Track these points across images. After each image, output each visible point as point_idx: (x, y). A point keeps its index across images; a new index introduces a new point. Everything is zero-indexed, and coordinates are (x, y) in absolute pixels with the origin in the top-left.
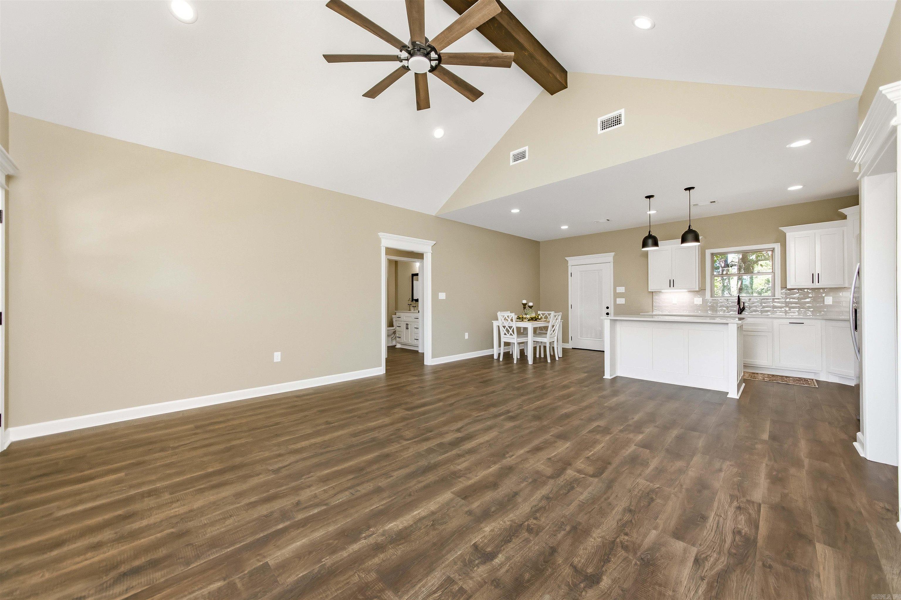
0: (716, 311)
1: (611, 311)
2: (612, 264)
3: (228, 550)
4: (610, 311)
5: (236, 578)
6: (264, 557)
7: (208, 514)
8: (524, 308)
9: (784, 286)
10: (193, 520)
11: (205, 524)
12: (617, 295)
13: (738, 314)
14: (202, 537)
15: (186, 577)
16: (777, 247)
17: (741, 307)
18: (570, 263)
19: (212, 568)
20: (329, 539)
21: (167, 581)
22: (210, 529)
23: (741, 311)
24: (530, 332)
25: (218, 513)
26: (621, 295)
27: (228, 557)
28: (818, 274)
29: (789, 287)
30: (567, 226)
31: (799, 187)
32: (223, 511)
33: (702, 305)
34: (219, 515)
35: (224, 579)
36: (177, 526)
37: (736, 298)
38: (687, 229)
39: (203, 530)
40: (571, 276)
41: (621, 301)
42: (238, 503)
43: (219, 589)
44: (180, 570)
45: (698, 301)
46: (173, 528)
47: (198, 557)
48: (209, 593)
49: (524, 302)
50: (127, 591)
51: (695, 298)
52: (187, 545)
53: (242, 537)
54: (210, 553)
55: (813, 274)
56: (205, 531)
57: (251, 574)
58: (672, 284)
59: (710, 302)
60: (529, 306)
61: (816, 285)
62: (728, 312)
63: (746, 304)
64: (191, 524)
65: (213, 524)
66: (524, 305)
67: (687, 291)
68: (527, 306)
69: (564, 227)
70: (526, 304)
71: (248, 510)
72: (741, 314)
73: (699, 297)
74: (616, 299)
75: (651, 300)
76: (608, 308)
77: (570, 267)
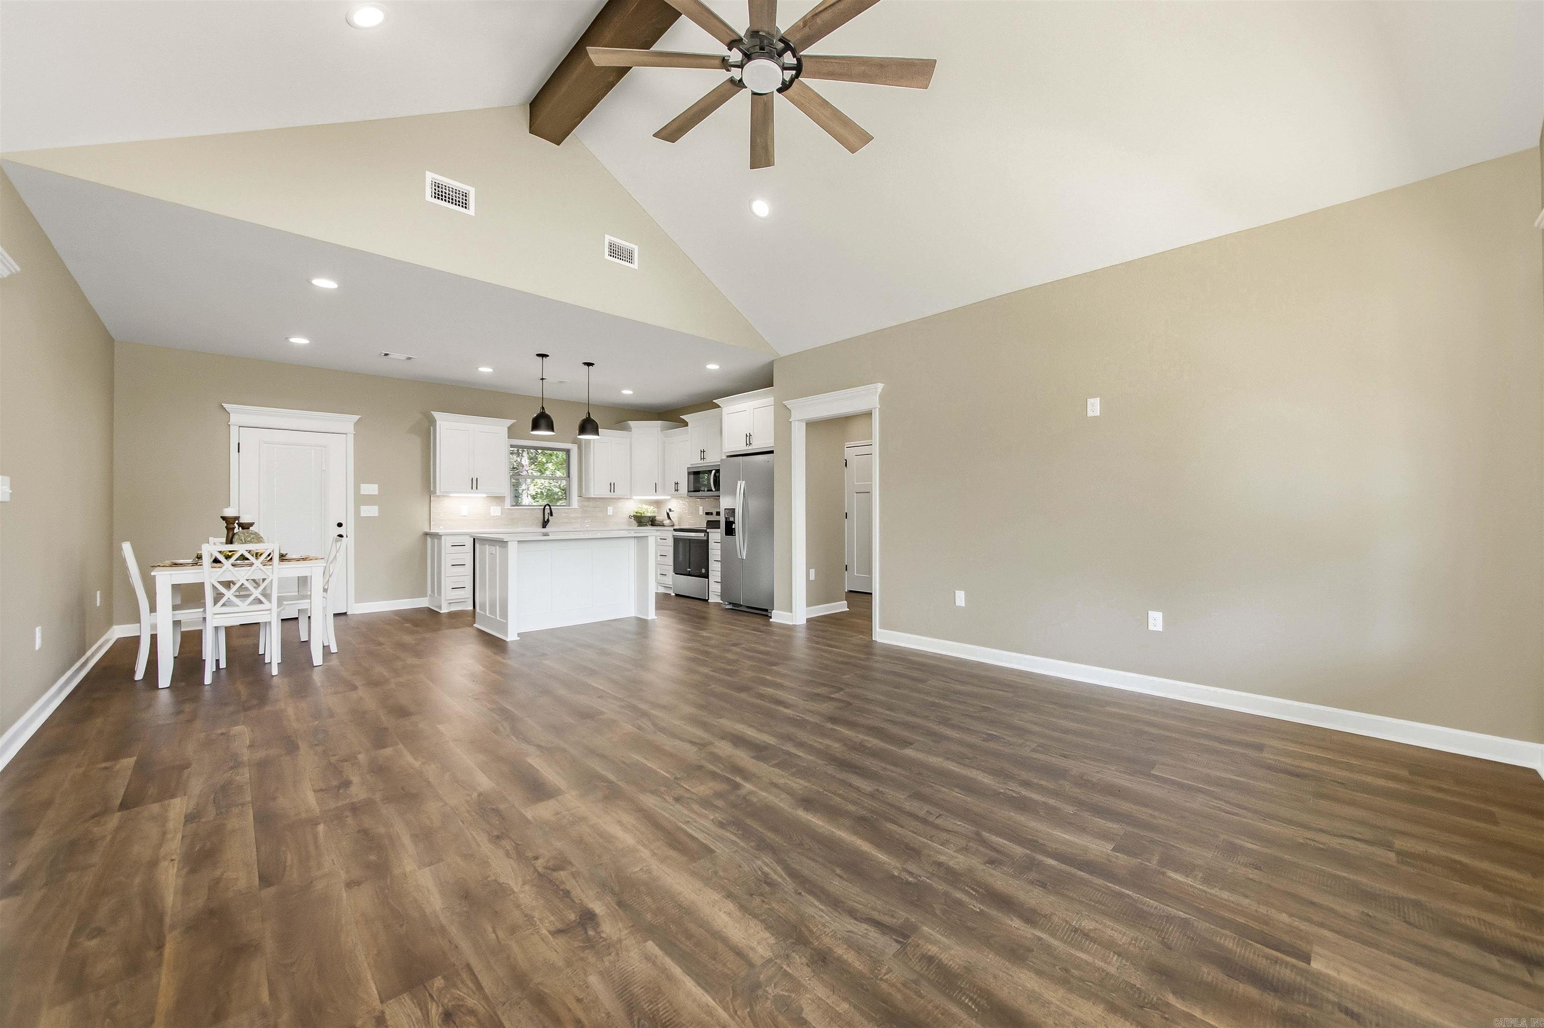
1: (349, 529)
2: (351, 437)
3: (1131, 893)
4: (346, 530)
5: (1153, 864)
6: (1108, 855)
7: (1098, 969)
9: (580, 495)
10: (1127, 983)
11: (1119, 955)
12: (361, 500)
13: (543, 527)
14: (1142, 939)
15: (1200, 911)
16: (574, 448)
18: (234, 419)
19: (1166, 893)
20: (1041, 816)
21: (1223, 928)
22: (1121, 940)
23: (545, 524)
25: (1084, 956)
26: (369, 500)
27: (1138, 888)
28: (614, 483)
30: (308, 340)
31: (630, 392)
32: (1073, 951)
33: (501, 517)
34: (1087, 952)
35: (1164, 873)
36: (1159, 999)
39: (1132, 948)
40: (239, 452)
41: (370, 511)
42: (1040, 939)
43: (1175, 871)
44: (1201, 925)
45: (496, 510)
46: (1168, 1005)
47: (1169, 919)
48: (1187, 876)
50: (1276, 961)
51: (491, 507)
52: (1170, 948)
53: (1099, 891)
54: (1152, 910)
55: (610, 483)
56: (1130, 944)
57: (1135, 855)
58: (475, 484)
64: (1138, 979)
65: (1110, 945)
67: (485, 495)
69: (299, 341)
71: (1045, 916)
73: (498, 506)
74: (360, 507)
75: (427, 509)
76: (340, 525)
77: (234, 430)
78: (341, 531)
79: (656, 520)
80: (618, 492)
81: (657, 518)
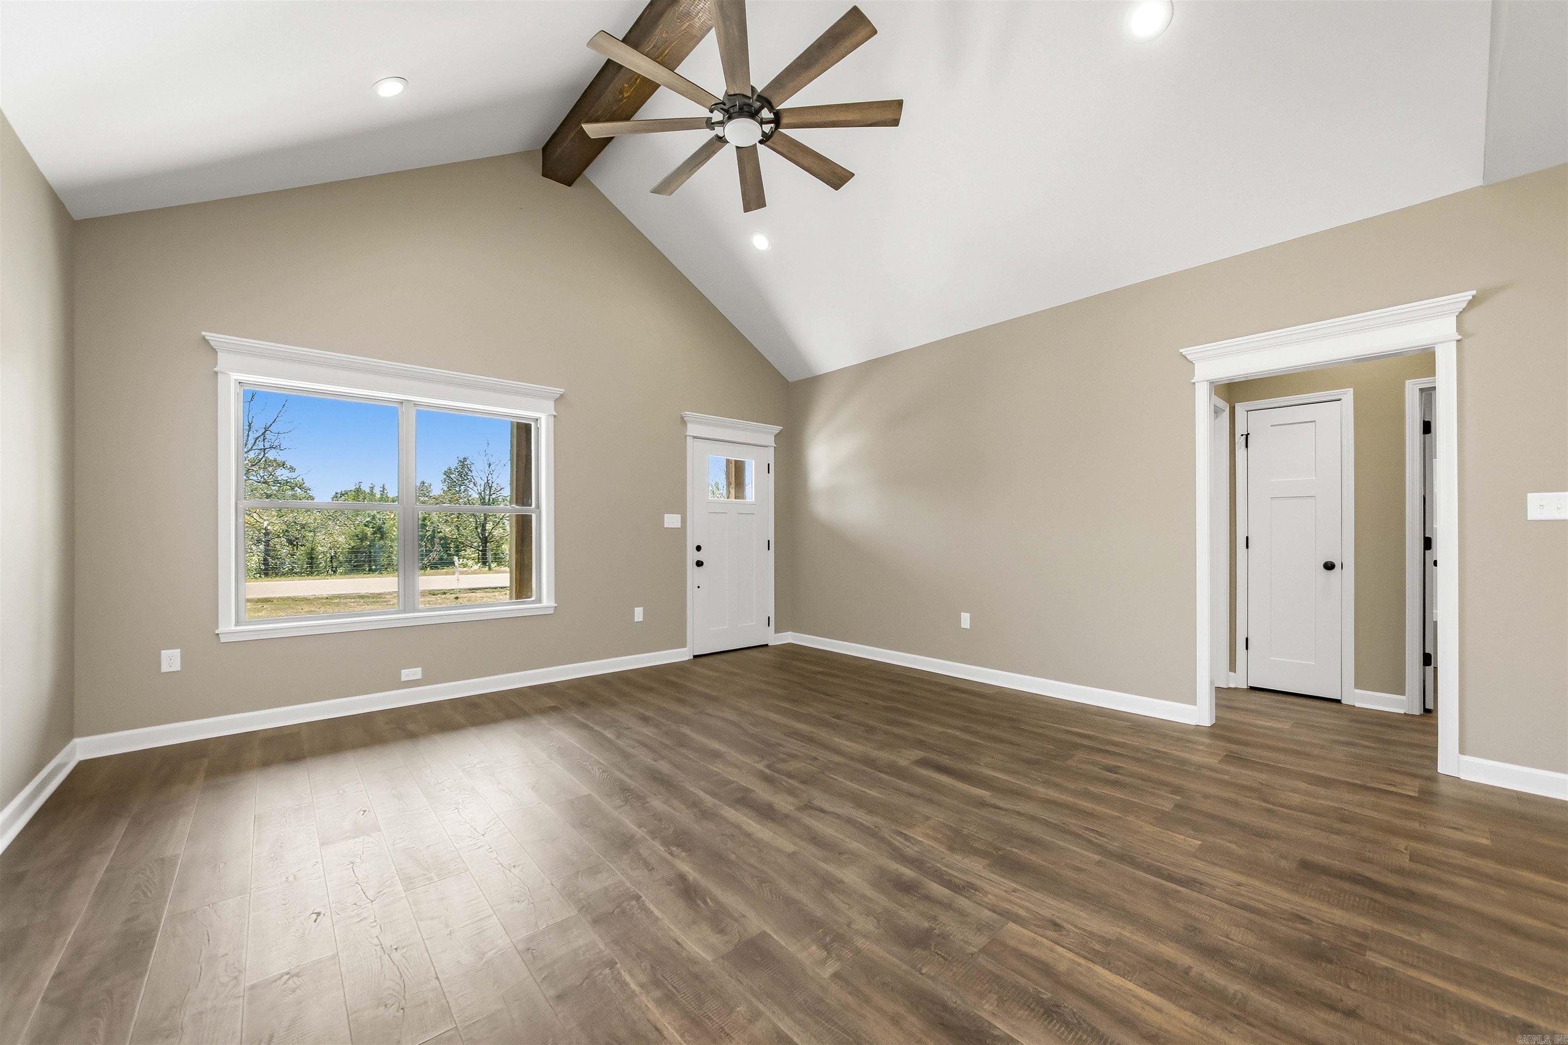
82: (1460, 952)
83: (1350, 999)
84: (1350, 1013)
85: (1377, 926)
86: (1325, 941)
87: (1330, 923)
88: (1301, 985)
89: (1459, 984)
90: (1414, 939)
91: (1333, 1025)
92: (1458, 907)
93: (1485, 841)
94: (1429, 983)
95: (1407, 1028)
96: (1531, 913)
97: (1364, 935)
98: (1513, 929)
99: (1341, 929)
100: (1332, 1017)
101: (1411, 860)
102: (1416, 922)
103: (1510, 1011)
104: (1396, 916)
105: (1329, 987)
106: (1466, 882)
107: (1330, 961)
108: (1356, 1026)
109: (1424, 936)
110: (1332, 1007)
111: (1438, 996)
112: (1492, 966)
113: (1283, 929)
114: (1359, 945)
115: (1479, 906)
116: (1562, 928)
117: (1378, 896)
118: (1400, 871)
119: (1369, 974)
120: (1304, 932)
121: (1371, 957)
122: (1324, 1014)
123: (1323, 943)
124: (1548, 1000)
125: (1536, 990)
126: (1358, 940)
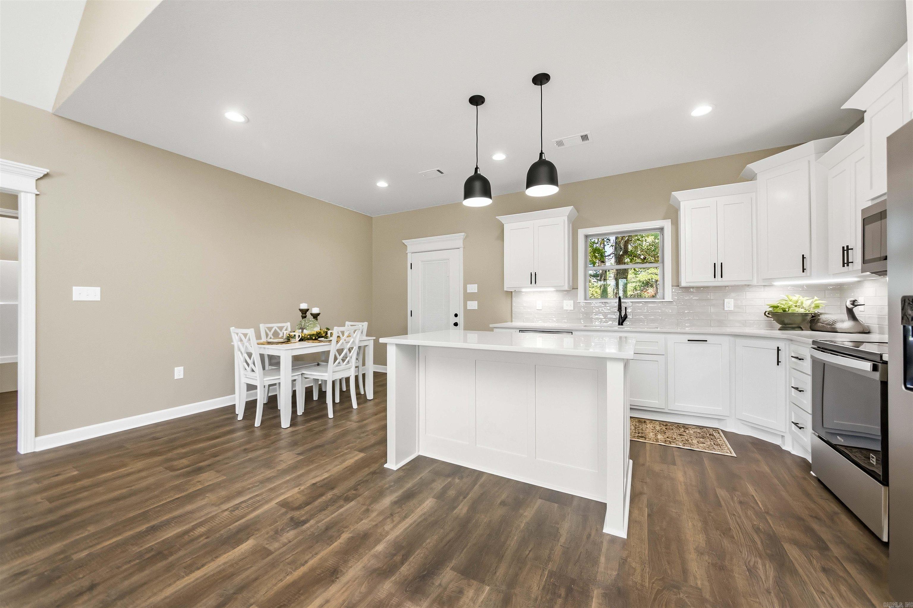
0: (591, 320)
2: (461, 249)
4: (460, 320)
8: (304, 317)
9: (677, 284)
12: (468, 297)
13: (619, 324)
16: (667, 225)
17: (623, 314)
18: (410, 249)
23: (622, 320)
24: (286, 363)
26: (472, 297)
28: (722, 263)
29: (683, 284)
33: (573, 311)
37: (616, 301)
38: (537, 159)
40: (410, 268)
41: (473, 305)
45: (568, 305)
49: (304, 306)
51: (564, 301)
55: (715, 264)
58: (533, 279)
59: (584, 307)
60: (312, 314)
61: (719, 282)
62: (606, 322)
63: (629, 310)
66: (304, 312)
67: (553, 290)
68: (308, 314)
69: (383, 185)
70: (308, 310)
72: (622, 325)
73: (570, 300)
74: (467, 302)
75: (510, 302)
76: (456, 315)
77: (409, 255)
78: (456, 320)
79: (819, 319)
80: (729, 278)
81: (823, 317)
82: (109, 523)
83: (86, 583)
84: (92, 587)
85: (64, 543)
86: (45, 571)
87: (39, 561)
88: (56, 601)
89: (120, 534)
90: (86, 533)
91: (89, 600)
92: (90, 507)
93: (76, 473)
94: (110, 544)
95: (118, 568)
96: (119, 488)
97: (62, 552)
98: (117, 499)
99: (49, 559)
100: (85, 597)
101: (50, 502)
102: (82, 525)
103: (144, 527)
104: (68, 531)
105: (71, 588)
106: (85, 494)
107: (59, 577)
108: (100, 588)
109: (89, 529)
110: (80, 594)
111: (117, 545)
112: (124, 518)
113: (14, 589)
114: (66, 557)
115: (98, 500)
116: (132, 486)
117: (51, 530)
118: (51, 511)
119: (81, 565)
120: (28, 578)
121: (75, 557)
122: (81, 601)
123: (46, 573)
124: (150, 513)
125: (144, 513)
126: (62, 556)
